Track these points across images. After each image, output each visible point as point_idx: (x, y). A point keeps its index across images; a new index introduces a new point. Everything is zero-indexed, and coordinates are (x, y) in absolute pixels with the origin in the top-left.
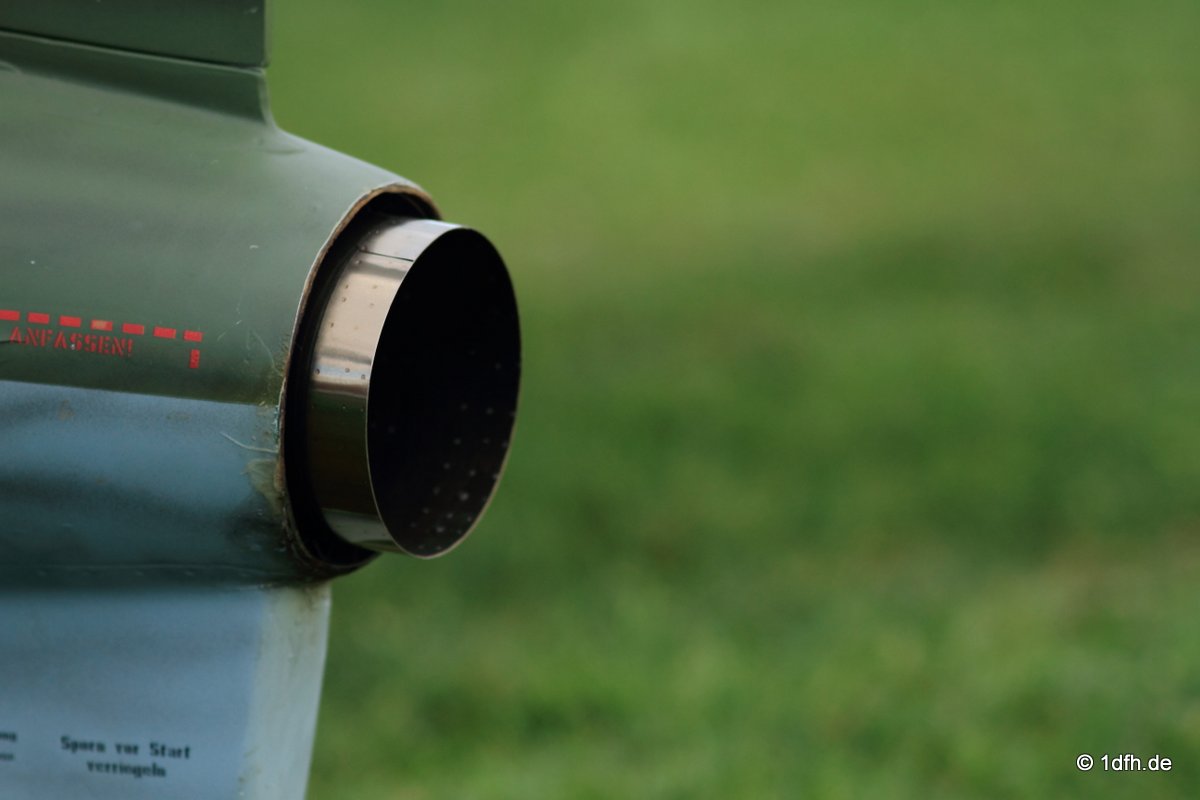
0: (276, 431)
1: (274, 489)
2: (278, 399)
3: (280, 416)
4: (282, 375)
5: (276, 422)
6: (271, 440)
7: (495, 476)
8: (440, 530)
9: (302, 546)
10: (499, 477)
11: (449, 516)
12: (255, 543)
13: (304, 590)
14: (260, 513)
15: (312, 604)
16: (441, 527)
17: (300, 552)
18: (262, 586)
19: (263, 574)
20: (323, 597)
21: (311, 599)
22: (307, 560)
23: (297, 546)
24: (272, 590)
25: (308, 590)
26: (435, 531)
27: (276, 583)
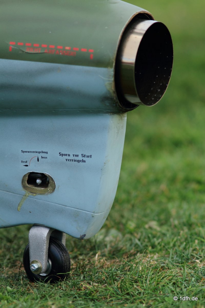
0: (112, 74)
4: (114, 60)
6: (111, 77)
7: (167, 85)
8: (153, 99)
9: (119, 104)
10: (168, 85)
11: (155, 95)
12: (107, 103)
13: (120, 115)
14: (109, 95)
15: (122, 118)
16: (153, 98)
17: (119, 105)
18: (109, 114)
19: (109, 111)
20: (125, 116)
21: (122, 117)
22: (121, 107)
23: (118, 104)
24: (112, 115)
25: (121, 115)
26: (152, 99)
27: (113, 113)
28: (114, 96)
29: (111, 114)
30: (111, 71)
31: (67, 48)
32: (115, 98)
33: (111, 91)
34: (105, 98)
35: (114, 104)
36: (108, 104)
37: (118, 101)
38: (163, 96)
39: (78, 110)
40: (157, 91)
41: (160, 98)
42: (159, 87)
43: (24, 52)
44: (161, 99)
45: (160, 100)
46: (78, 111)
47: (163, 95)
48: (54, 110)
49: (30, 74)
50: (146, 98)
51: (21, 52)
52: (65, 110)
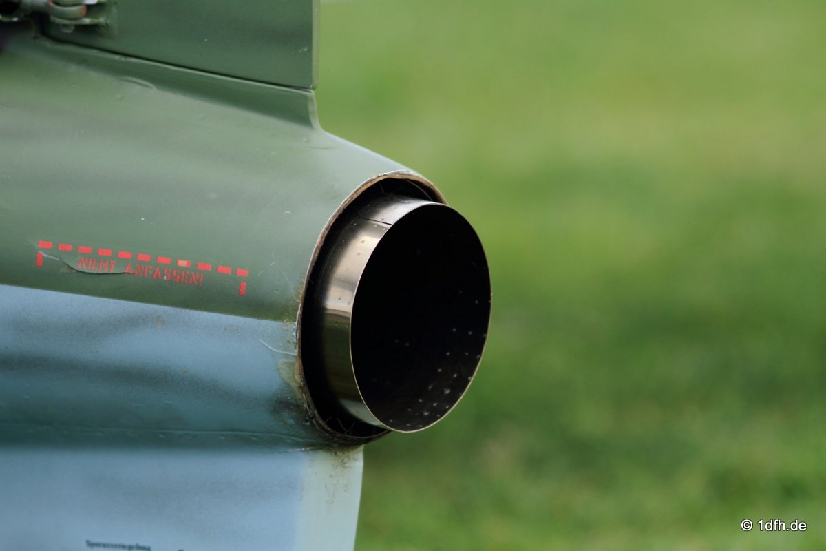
0: (295, 340)
1: (296, 381)
2: (296, 317)
3: (297, 330)
4: (298, 301)
5: (295, 333)
6: (292, 346)
7: (470, 378)
8: (426, 413)
9: (321, 422)
10: (472, 379)
11: (435, 405)
12: (289, 418)
13: (336, 454)
14: (289, 396)
15: (344, 463)
16: (427, 411)
17: (320, 425)
18: (303, 449)
19: (300, 440)
20: (354, 459)
21: (342, 461)
22: (327, 431)
23: (317, 422)
24: (311, 452)
25: (339, 453)
26: (422, 414)
27: (313, 448)
28: (303, 398)
29: (308, 449)
30: (291, 330)
31: (183, 263)
32: (305, 405)
33: (294, 385)
34: (281, 405)
35: (307, 421)
36: (291, 421)
37: (316, 412)
38: (455, 408)
39: (222, 435)
40: (443, 392)
41: (446, 411)
42: (450, 382)
43: (73, 269)
44: (446, 415)
45: (442, 418)
46: (223, 438)
47: (455, 405)
48: (163, 433)
49: (88, 330)
50: (409, 410)
51: (64, 270)
52: (188, 434)
